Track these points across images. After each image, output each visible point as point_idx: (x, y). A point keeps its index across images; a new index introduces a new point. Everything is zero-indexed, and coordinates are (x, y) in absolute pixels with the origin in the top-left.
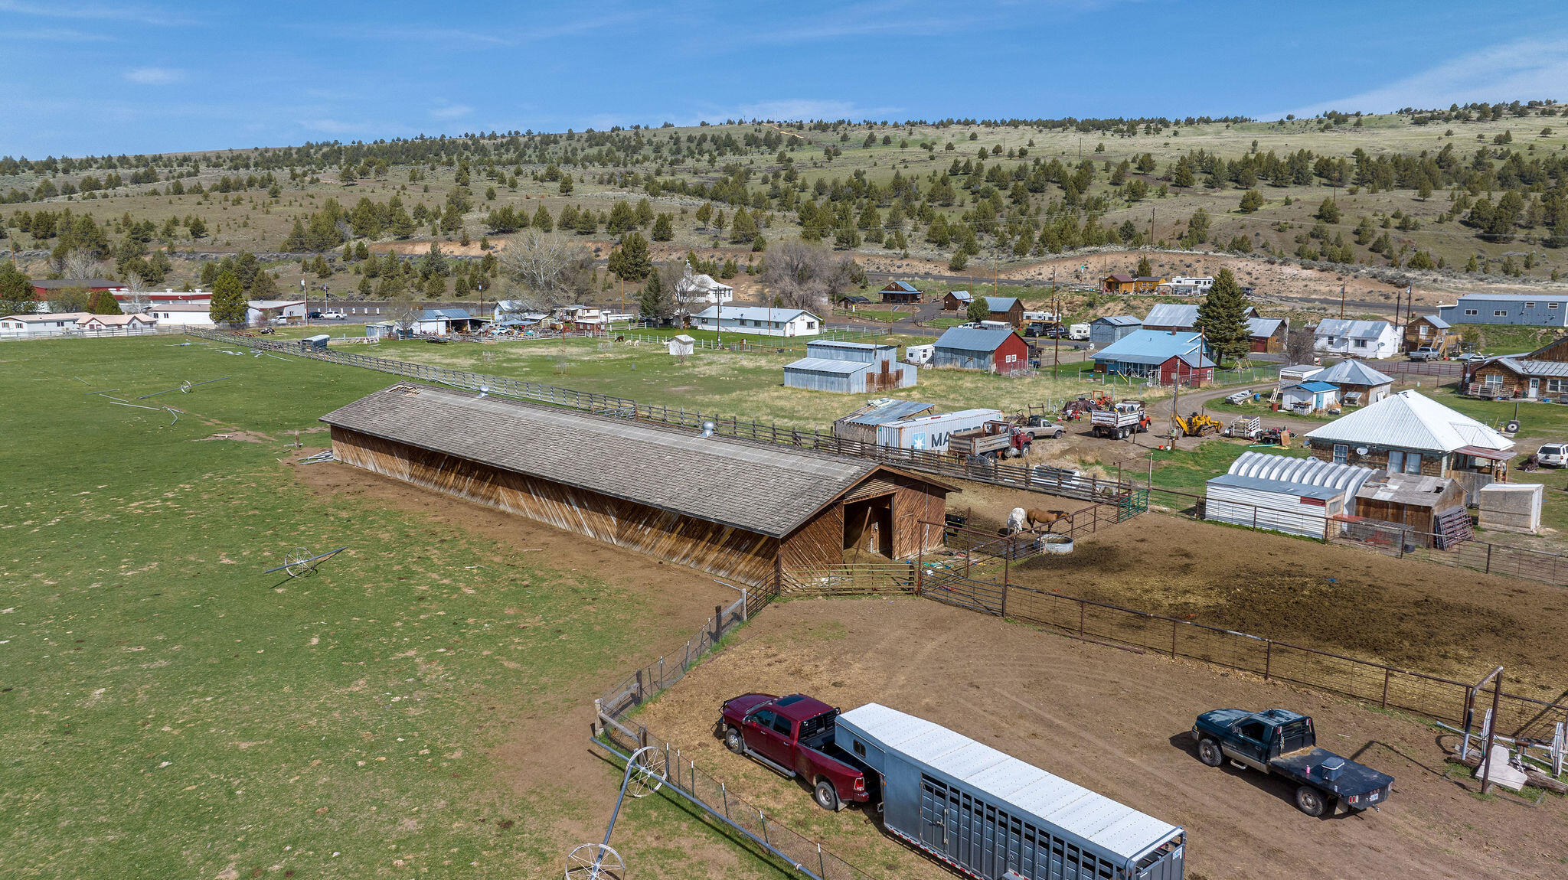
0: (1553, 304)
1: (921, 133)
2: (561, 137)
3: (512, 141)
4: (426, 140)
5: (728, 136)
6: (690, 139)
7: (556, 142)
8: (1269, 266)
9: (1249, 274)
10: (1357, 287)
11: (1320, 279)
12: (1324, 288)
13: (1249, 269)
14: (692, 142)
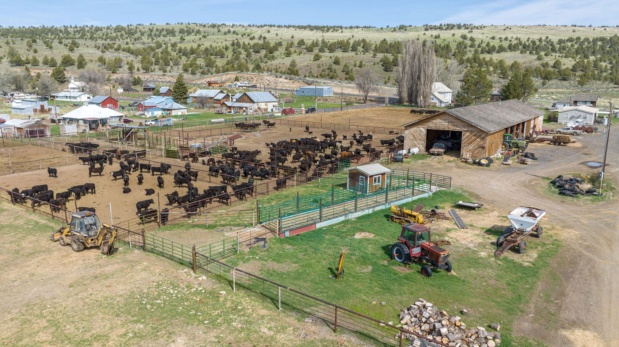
0: (321, 89)
1: (251, 29)
2: (104, 28)
3: (82, 29)
4: (45, 28)
5: (173, 29)
6: (157, 30)
7: (101, 30)
8: (276, 78)
9: (269, 81)
10: (297, 85)
11: (288, 82)
12: (288, 86)
13: (269, 79)
14: (158, 31)
